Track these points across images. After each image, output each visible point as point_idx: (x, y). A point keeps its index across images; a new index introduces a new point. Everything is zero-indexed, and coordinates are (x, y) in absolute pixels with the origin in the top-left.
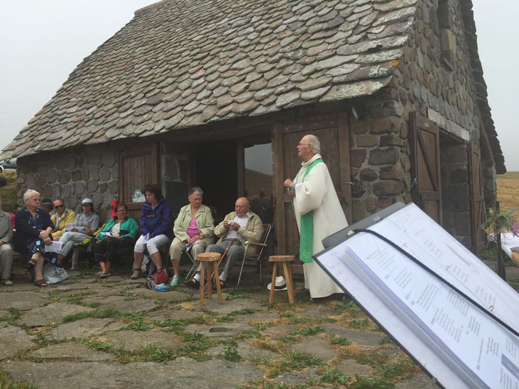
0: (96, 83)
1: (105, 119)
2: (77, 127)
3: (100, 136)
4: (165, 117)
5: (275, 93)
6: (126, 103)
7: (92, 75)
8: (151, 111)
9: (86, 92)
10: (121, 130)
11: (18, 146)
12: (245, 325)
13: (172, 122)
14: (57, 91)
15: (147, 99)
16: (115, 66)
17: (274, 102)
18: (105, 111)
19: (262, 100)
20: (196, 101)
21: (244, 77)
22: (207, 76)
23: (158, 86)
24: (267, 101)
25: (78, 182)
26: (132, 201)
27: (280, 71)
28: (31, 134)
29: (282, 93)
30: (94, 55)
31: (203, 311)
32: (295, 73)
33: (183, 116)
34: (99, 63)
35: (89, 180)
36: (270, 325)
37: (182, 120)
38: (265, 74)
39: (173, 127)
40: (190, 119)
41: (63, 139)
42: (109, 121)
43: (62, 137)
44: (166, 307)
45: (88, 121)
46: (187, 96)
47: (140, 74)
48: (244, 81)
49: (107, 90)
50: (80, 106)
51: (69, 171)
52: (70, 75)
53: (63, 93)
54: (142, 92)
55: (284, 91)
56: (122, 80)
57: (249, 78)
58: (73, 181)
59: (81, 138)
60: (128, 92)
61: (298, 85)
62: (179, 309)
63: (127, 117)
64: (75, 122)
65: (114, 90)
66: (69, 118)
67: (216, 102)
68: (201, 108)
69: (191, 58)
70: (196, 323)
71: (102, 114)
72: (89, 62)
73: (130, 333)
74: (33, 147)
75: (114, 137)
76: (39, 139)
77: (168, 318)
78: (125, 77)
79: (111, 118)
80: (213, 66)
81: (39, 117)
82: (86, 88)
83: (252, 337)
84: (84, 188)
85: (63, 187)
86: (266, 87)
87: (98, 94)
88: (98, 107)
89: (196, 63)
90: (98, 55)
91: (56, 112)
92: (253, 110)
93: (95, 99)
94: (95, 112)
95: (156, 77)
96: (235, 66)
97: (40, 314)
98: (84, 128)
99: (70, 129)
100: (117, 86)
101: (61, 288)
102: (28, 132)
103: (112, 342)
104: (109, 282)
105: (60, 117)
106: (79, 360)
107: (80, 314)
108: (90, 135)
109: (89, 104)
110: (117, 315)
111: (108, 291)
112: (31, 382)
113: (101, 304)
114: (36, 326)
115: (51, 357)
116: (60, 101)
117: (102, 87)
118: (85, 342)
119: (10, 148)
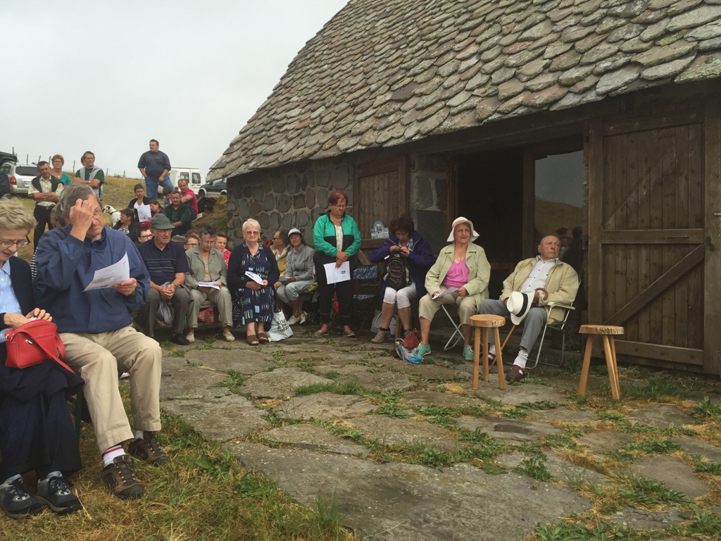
0: (323, 75)
1: (335, 123)
2: (301, 136)
3: (330, 148)
4: (419, 118)
5: (595, 72)
6: (364, 100)
7: (317, 64)
8: (399, 109)
9: (311, 88)
10: (359, 138)
11: (228, 163)
12: (547, 425)
13: (430, 124)
14: (273, 88)
15: (392, 93)
16: (348, 49)
17: (594, 87)
18: (336, 113)
19: (573, 84)
20: (466, 93)
21: (540, 50)
22: (480, 53)
23: (408, 74)
24: (580, 86)
25: (301, 209)
26: (370, 237)
27: (602, 37)
28: (244, 146)
29: (608, 71)
30: (319, 36)
31: (478, 398)
32: (629, 39)
33: (446, 116)
34: (327, 46)
35: (315, 207)
36: (588, 430)
37: (444, 120)
38: (577, 44)
39: (431, 131)
40: (457, 119)
41: (283, 153)
42: (342, 126)
43: (282, 150)
44: (425, 387)
45: (315, 127)
46: (452, 86)
47: (383, 58)
48: (541, 58)
49: (338, 83)
50: (303, 108)
51: (289, 195)
52: (289, 66)
53: (281, 91)
54: (385, 83)
55: (611, 68)
56: (357, 68)
57: (550, 52)
58: (295, 208)
59: (306, 150)
60: (367, 84)
61: (635, 58)
62: (443, 391)
63: (366, 119)
64: (298, 129)
65: (347, 83)
66: (290, 124)
67: (496, 92)
68: (474, 101)
69: (456, 28)
70: (472, 414)
71: (332, 118)
72: (314, 46)
73: (383, 419)
74: (246, 163)
75: (349, 148)
76: (254, 153)
77: (432, 404)
78: (362, 63)
79: (345, 122)
80: (490, 37)
81: (252, 123)
82: (311, 82)
83: (563, 446)
84: (309, 217)
85: (282, 216)
86: (578, 63)
87: (326, 89)
88: (327, 108)
89: (465, 35)
90: (324, 35)
91: (273, 117)
92: (556, 101)
93: (322, 97)
94: (323, 115)
95: (406, 60)
96: (526, 34)
97: (266, 381)
98: (310, 138)
99: (292, 139)
100: (351, 77)
101: (286, 348)
102: (240, 144)
103: (363, 430)
104: (343, 345)
105: (279, 123)
106: (323, 450)
107: (315, 385)
108: (318, 146)
109: (315, 104)
110: (362, 393)
111: (345, 357)
112: (268, 474)
113: (338, 374)
114: (264, 398)
115: (288, 441)
116: (278, 102)
117: (331, 79)
118: (327, 425)
119: (219, 166)
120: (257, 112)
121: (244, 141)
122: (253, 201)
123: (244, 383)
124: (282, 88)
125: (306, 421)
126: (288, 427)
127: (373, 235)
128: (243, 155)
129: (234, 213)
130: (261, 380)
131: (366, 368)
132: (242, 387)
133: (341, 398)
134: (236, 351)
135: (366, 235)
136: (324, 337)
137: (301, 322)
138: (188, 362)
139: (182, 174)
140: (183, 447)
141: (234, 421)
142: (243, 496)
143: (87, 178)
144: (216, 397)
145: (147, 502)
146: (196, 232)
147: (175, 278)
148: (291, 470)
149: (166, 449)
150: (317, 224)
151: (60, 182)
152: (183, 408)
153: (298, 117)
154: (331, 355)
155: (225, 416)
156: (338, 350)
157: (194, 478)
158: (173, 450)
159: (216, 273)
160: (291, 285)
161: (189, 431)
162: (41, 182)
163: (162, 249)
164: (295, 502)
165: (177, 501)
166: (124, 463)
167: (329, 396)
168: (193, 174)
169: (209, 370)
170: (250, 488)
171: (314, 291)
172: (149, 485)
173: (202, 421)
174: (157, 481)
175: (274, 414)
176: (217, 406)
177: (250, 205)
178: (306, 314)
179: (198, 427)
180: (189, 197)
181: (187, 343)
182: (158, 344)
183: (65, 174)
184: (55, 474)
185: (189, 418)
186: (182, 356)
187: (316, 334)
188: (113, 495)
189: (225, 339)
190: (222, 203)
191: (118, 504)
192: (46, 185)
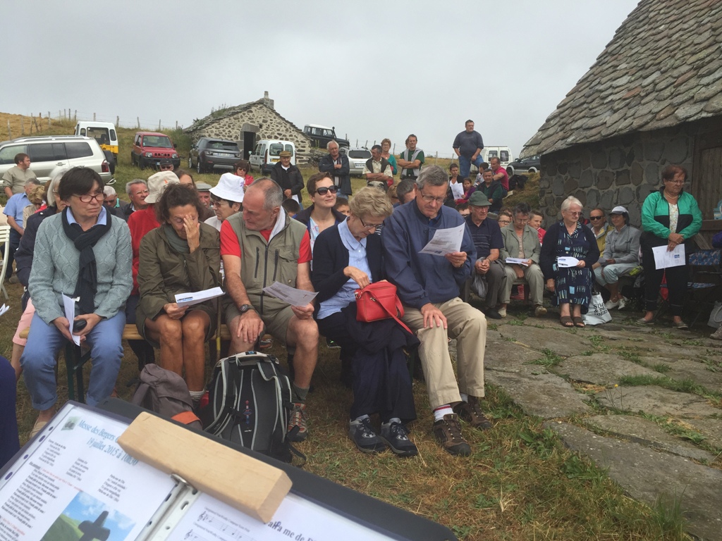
0: (659, 36)
1: (673, 90)
2: (629, 106)
3: (666, 117)
6: (711, 61)
7: (652, 26)
9: (643, 53)
10: (705, 104)
11: (543, 139)
14: (597, 57)
16: (692, 5)
18: (675, 78)
25: (625, 186)
26: (712, 217)
28: (562, 121)
34: (664, 5)
35: (643, 184)
41: (607, 125)
42: (682, 91)
43: (605, 123)
45: (647, 95)
49: (678, 44)
50: (633, 75)
51: (611, 170)
52: (616, 32)
53: (606, 60)
56: (703, 25)
58: (617, 185)
59: (635, 121)
63: (714, 82)
64: (625, 99)
65: (689, 43)
66: (616, 93)
71: (669, 83)
72: (648, 6)
74: (564, 138)
75: (691, 117)
76: (573, 127)
78: (709, 18)
79: (685, 87)
81: (572, 97)
82: (643, 46)
84: (634, 195)
85: (602, 194)
87: (663, 52)
88: (662, 73)
91: (597, 88)
93: (657, 61)
94: (657, 81)
97: (585, 365)
98: (641, 107)
99: (618, 109)
100: (696, 36)
101: (605, 333)
102: (558, 119)
103: (705, 434)
104: (672, 337)
105: (603, 94)
106: (657, 447)
107: (642, 377)
108: (650, 116)
109: (648, 70)
110: (701, 392)
111: (676, 350)
112: (596, 460)
113: (670, 369)
114: (584, 382)
115: (615, 431)
116: (602, 71)
117: (669, 40)
118: (660, 422)
119: (534, 142)
120: (577, 84)
121: (561, 115)
122: (569, 177)
123: (561, 364)
124: (609, 57)
125: (635, 413)
126: (614, 416)
127: (716, 215)
128: (561, 130)
129: (547, 191)
130: (579, 363)
131: (704, 365)
132: (559, 368)
133: (675, 395)
134: (549, 330)
135: (707, 215)
136: (649, 326)
137: (620, 307)
138: (502, 336)
139: (491, 152)
140: (504, 417)
141: (554, 400)
142: (569, 477)
143: (409, 159)
144: (533, 374)
145: (474, 462)
146: (509, 210)
147: (489, 254)
148: (622, 461)
149: (488, 415)
150: (646, 201)
151: (389, 163)
152: (500, 379)
153: (626, 86)
154: (659, 347)
155: (544, 394)
156: (668, 342)
157: (517, 448)
158: (495, 417)
159: (530, 251)
160: (610, 267)
161: (508, 403)
162: (373, 164)
163: (478, 226)
164: (628, 495)
165: (503, 466)
166: (453, 421)
167: (660, 390)
168: (501, 152)
169: (524, 346)
170: (576, 470)
171: (637, 275)
172: (475, 446)
173: (521, 395)
174: (482, 444)
175: (597, 401)
176: (535, 383)
177: (565, 182)
178: (626, 299)
179: (518, 400)
180: (501, 175)
181: (499, 317)
182: (483, 315)
183: (392, 157)
184: (396, 420)
185: (509, 390)
186: (496, 329)
187: (639, 322)
188: (443, 449)
190: (533, 180)
191: (448, 457)
192: (377, 167)
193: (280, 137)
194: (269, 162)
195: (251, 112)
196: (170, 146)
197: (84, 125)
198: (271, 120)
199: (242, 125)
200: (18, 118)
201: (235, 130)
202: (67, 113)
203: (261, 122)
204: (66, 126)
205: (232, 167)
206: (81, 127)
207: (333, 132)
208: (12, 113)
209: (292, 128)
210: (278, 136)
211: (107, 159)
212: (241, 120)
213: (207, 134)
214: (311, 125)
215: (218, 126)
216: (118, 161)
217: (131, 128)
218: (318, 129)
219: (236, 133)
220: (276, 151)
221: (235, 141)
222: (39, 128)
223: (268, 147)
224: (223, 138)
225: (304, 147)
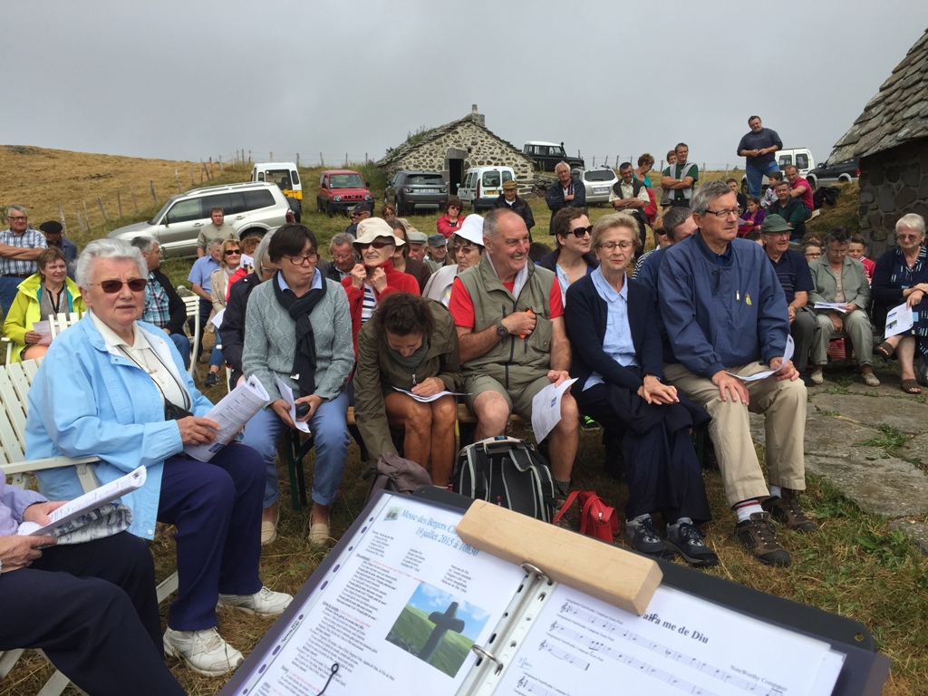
28: (889, 108)
74: (892, 133)
81: (901, 73)
102: (882, 106)
119: (851, 141)
120: (908, 54)
121: (887, 100)
122: (903, 186)
123: (907, 444)
128: (888, 122)
129: (870, 206)
132: (904, 450)
134: (886, 399)
138: (818, 409)
140: (833, 516)
141: (902, 493)
143: (678, 176)
144: (868, 459)
145: (797, 574)
146: (816, 237)
147: (794, 299)
149: (810, 514)
152: (822, 466)
155: (888, 485)
157: (854, 557)
158: (819, 517)
159: (853, 291)
161: (837, 498)
162: (622, 187)
163: (777, 261)
165: (836, 580)
166: (764, 522)
168: (797, 156)
169: (851, 422)
172: (795, 553)
173: (854, 487)
174: (805, 551)
176: (872, 470)
177: (897, 193)
179: (851, 494)
180: (800, 188)
181: (813, 383)
184: (685, 520)
185: (838, 481)
188: (752, 557)
189: (864, 382)
190: (849, 192)
191: (760, 568)
192: (628, 191)
193: (494, 162)
194: (482, 196)
195: (457, 133)
196: (362, 185)
197: (262, 167)
198: (482, 141)
199: (446, 151)
200: (186, 166)
201: (438, 158)
202: (240, 155)
203: (469, 145)
204: (241, 171)
205: (437, 206)
206: (258, 171)
207: (562, 149)
208: (178, 160)
209: (509, 149)
210: (492, 161)
211: (291, 208)
212: (444, 144)
213: (404, 167)
214: (533, 143)
215: (417, 155)
216: (303, 210)
217: (313, 167)
218: (541, 147)
219: (439, 161)
220: (490, 180)
221: (438, 172)
222: (210, 175)
223: (480, 177)
224: (424, 170)
225: (526, 172)
